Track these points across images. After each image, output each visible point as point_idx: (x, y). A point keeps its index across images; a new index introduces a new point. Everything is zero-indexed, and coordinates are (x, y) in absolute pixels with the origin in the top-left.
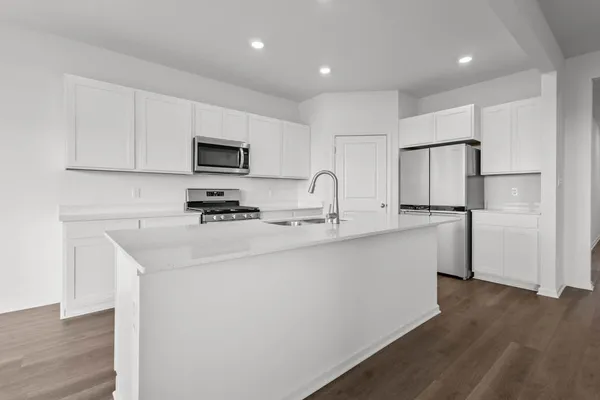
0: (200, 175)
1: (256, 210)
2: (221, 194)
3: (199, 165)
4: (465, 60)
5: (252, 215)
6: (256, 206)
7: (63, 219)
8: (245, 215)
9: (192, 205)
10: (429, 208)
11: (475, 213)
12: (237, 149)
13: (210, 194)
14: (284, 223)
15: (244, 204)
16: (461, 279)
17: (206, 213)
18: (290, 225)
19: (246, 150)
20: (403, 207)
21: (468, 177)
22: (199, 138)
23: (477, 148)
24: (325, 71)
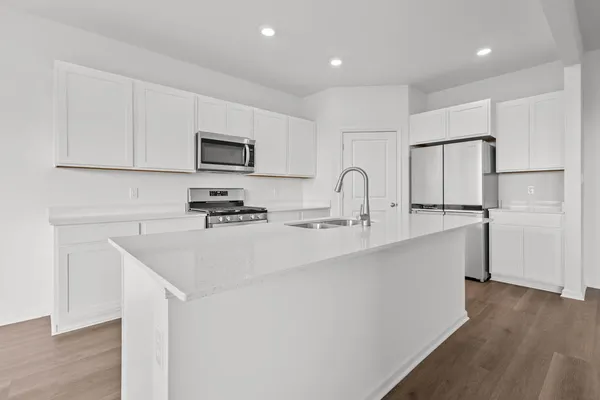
0: (203, 173)
1: (264, 211)
2: (224, 193)
3: (202, 162)
4: (484, 52)
5: (260, 216)
6: (263, 206)
7: (54, 222)
8: (253, 216)
9: (195, 206)
10: (443, 207)
11: (492, 212)
12: (242, 145)
13: (214, 193)
14: (305, 226)
15: (248, 204)
16: (479, 281)
17: (212, 214)
18: (311, 227)
19: (252, 147)
20: (413, 206)
21: (485, 175)
22: (202, 133)
23: (492, 144)
24: (336, 63)
